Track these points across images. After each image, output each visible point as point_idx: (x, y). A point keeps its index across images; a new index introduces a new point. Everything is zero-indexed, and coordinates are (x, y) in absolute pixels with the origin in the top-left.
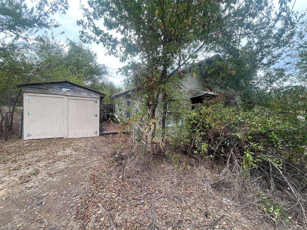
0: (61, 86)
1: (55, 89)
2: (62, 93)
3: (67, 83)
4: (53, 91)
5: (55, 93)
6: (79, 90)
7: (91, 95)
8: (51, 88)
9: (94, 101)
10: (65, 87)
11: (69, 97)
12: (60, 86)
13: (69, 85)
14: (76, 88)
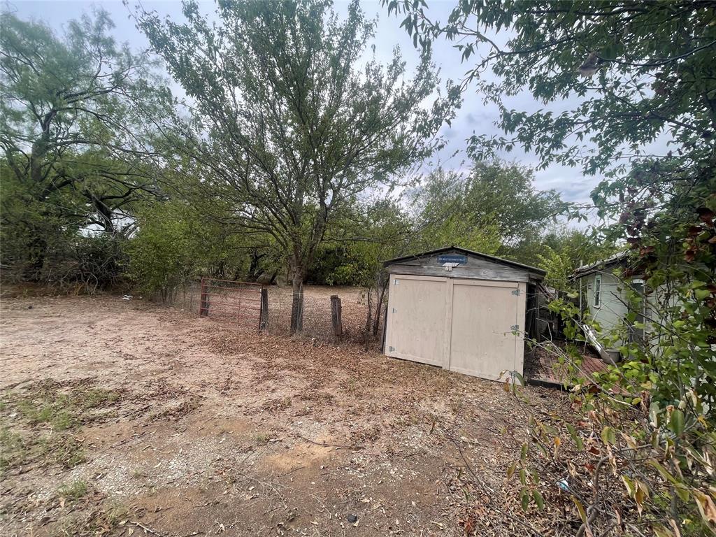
0: (442, 257)
1: (431, 266)
2: (443, 273)
3: (454, 251)
4: (429, 268)
5: (433, 272)
6: (475, 265)
7: (504, 275)
8: (426, 263)
9: (513, 290)
10: (450, 260)
11: (456, 281)
12: (440, 259)
13: (456, 255)
14: (470, 259)
